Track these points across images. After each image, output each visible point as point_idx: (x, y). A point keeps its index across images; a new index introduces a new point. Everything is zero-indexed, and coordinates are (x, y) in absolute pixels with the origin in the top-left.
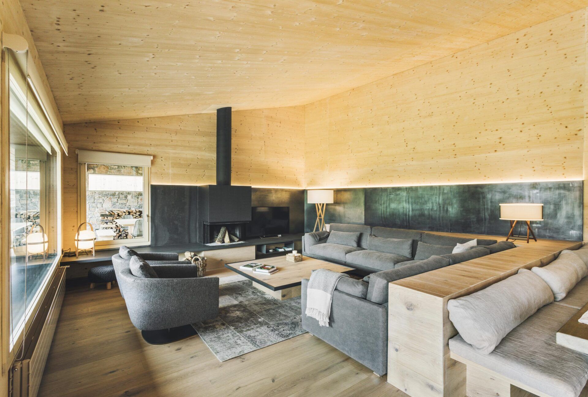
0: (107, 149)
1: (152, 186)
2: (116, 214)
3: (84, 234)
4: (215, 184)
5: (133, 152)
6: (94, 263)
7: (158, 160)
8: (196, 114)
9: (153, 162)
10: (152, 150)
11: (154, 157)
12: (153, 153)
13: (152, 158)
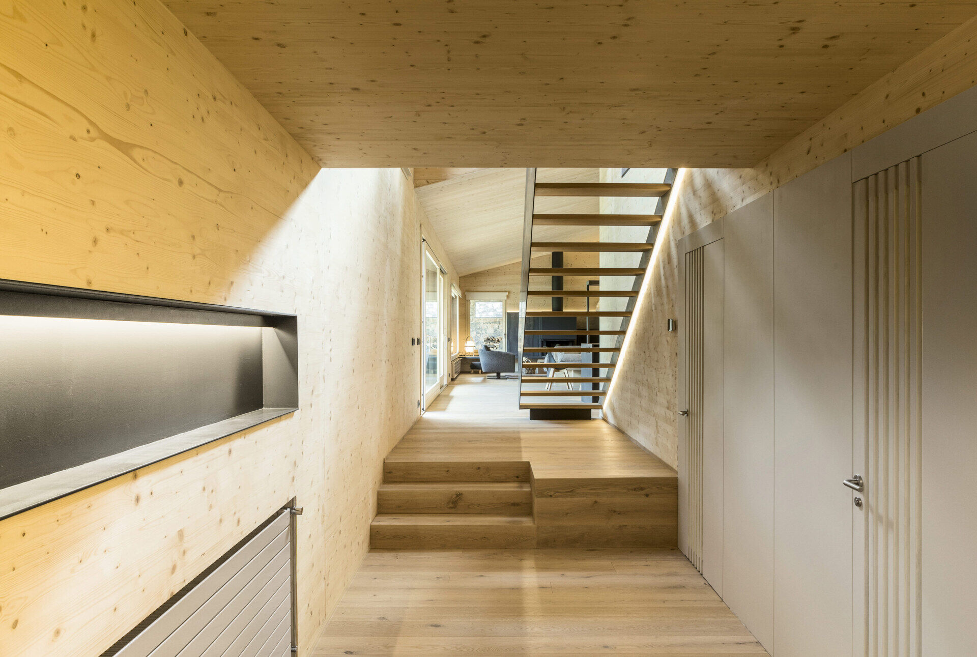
0: (481, 290)
1: (508, 313)
2: (497, 339)
3: (470, 343)
4: (551, 311)
5: (496, 290)
6: (472, 359)
7: (512, 295)
8: (538, 257)
9: (508, 297)
10: (508, 288)
11: (509, 292)
12: (508, 290)
13: (507, 293)
